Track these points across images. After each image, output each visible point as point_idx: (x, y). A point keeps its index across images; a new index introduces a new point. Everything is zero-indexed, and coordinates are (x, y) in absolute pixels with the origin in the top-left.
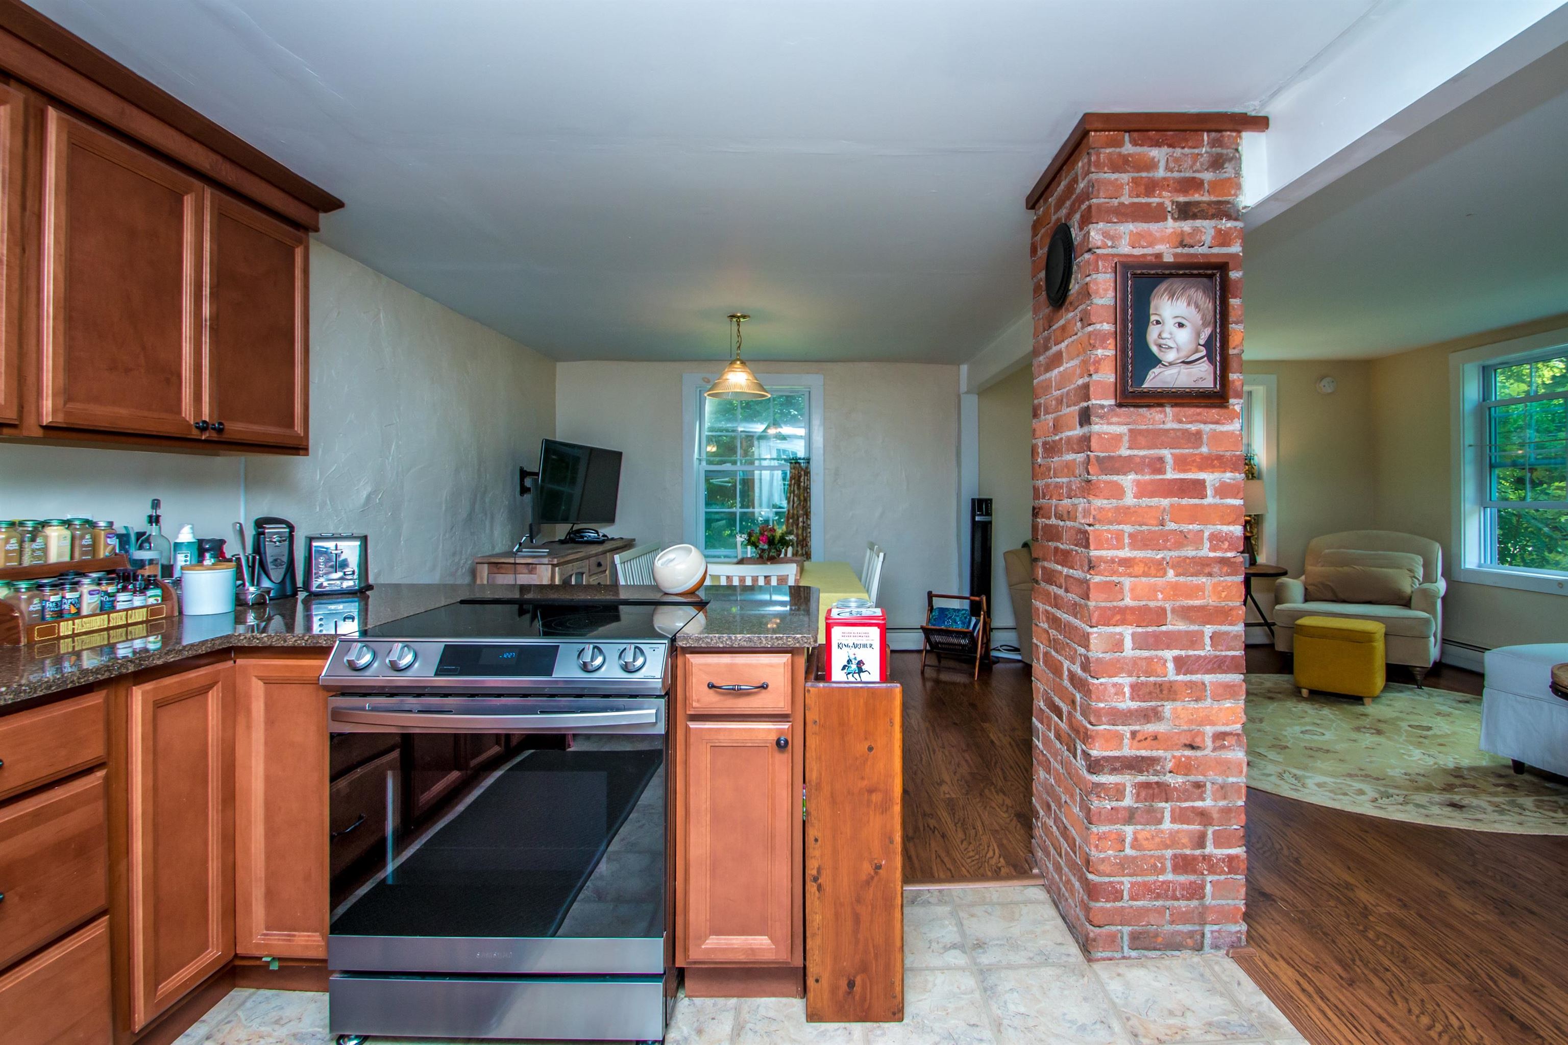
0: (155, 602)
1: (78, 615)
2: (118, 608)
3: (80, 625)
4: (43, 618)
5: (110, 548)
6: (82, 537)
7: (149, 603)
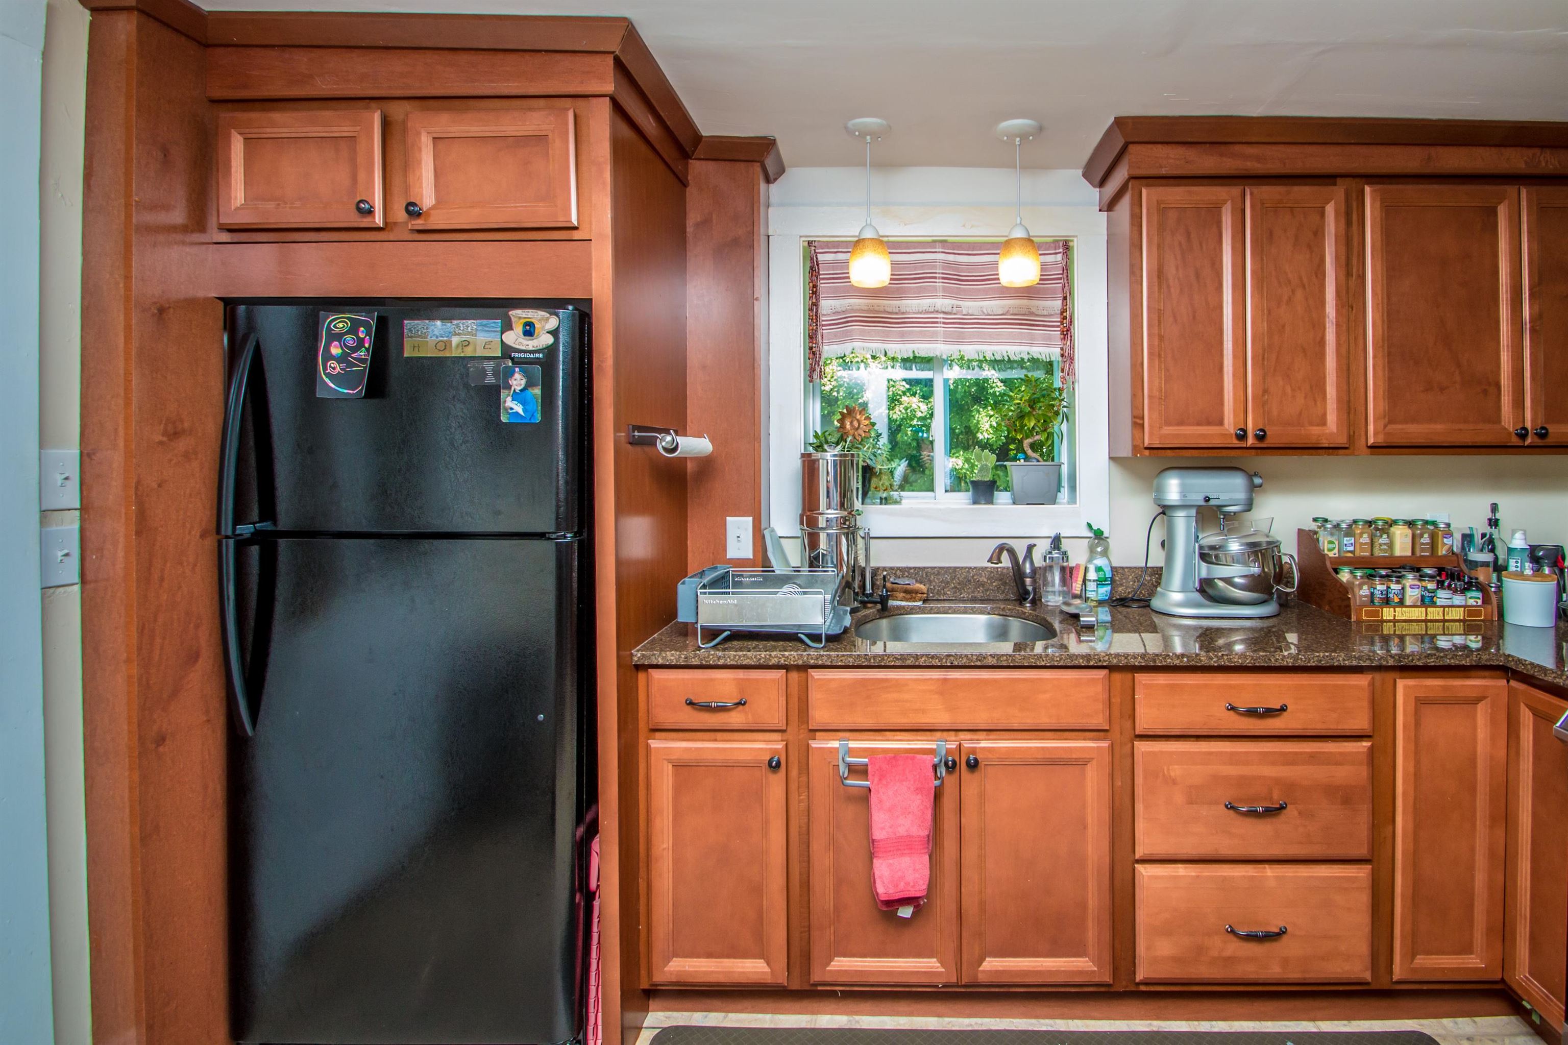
0: (1475, 604)
1: (1401, 603)
2: (1438, 604)
3: (1402, 614)
4: (1372, 601)
5: (1446, 548)
6: (1421, 536)
7: (1469, 604)
